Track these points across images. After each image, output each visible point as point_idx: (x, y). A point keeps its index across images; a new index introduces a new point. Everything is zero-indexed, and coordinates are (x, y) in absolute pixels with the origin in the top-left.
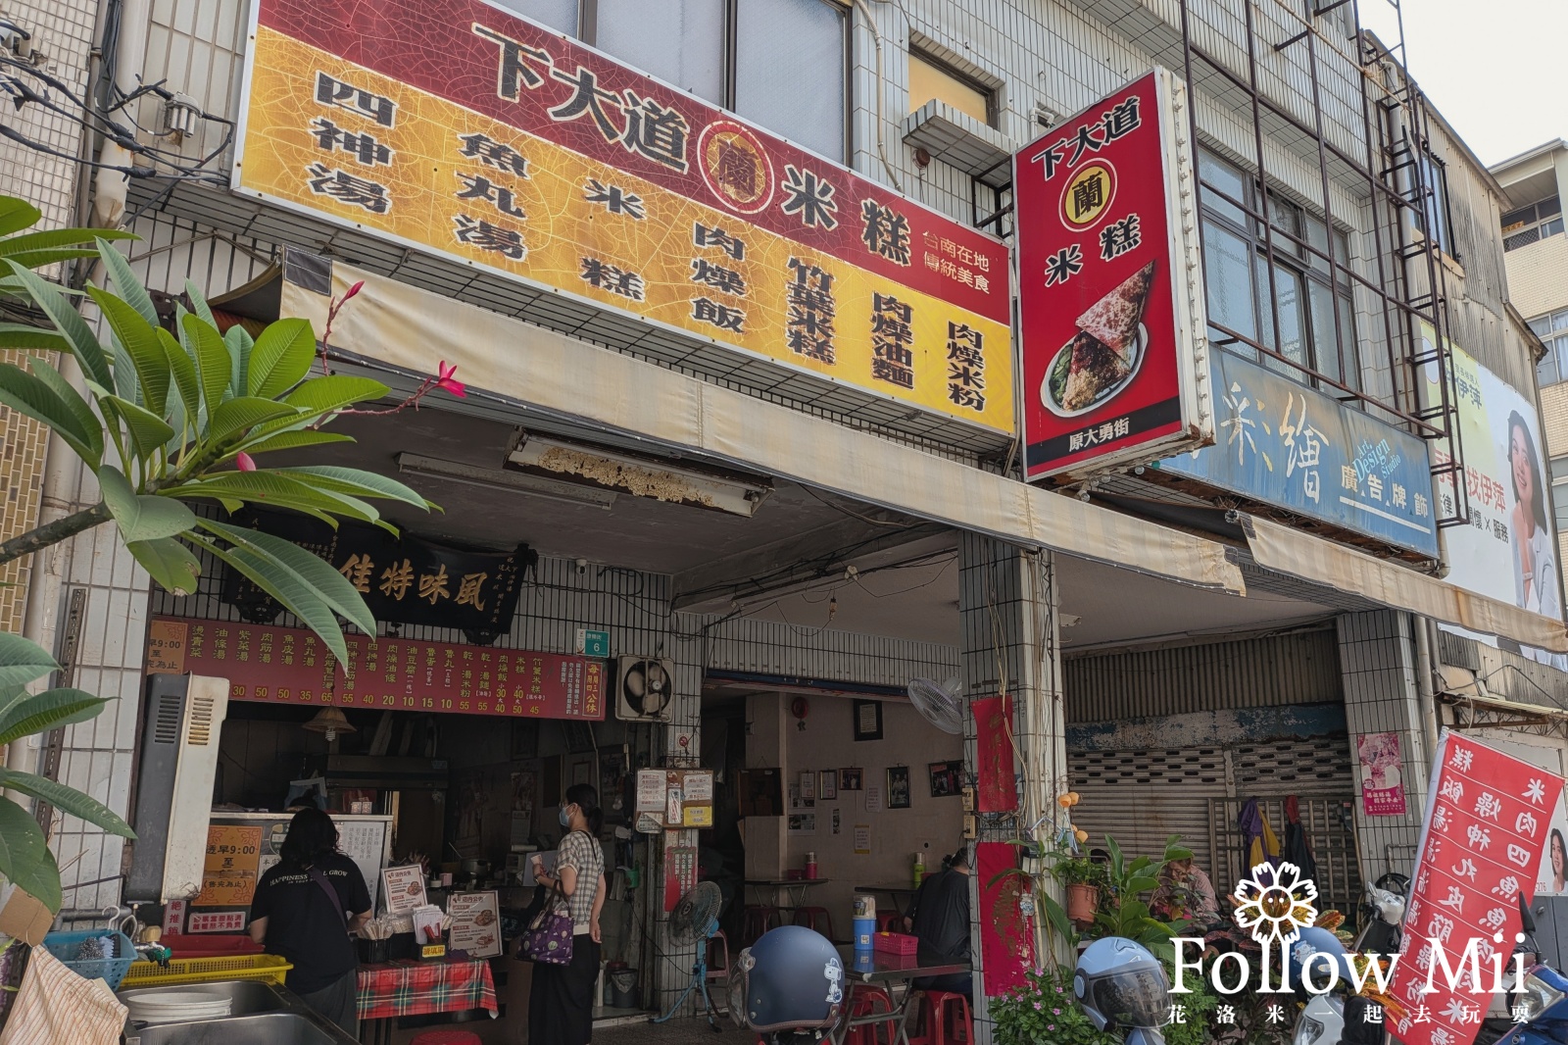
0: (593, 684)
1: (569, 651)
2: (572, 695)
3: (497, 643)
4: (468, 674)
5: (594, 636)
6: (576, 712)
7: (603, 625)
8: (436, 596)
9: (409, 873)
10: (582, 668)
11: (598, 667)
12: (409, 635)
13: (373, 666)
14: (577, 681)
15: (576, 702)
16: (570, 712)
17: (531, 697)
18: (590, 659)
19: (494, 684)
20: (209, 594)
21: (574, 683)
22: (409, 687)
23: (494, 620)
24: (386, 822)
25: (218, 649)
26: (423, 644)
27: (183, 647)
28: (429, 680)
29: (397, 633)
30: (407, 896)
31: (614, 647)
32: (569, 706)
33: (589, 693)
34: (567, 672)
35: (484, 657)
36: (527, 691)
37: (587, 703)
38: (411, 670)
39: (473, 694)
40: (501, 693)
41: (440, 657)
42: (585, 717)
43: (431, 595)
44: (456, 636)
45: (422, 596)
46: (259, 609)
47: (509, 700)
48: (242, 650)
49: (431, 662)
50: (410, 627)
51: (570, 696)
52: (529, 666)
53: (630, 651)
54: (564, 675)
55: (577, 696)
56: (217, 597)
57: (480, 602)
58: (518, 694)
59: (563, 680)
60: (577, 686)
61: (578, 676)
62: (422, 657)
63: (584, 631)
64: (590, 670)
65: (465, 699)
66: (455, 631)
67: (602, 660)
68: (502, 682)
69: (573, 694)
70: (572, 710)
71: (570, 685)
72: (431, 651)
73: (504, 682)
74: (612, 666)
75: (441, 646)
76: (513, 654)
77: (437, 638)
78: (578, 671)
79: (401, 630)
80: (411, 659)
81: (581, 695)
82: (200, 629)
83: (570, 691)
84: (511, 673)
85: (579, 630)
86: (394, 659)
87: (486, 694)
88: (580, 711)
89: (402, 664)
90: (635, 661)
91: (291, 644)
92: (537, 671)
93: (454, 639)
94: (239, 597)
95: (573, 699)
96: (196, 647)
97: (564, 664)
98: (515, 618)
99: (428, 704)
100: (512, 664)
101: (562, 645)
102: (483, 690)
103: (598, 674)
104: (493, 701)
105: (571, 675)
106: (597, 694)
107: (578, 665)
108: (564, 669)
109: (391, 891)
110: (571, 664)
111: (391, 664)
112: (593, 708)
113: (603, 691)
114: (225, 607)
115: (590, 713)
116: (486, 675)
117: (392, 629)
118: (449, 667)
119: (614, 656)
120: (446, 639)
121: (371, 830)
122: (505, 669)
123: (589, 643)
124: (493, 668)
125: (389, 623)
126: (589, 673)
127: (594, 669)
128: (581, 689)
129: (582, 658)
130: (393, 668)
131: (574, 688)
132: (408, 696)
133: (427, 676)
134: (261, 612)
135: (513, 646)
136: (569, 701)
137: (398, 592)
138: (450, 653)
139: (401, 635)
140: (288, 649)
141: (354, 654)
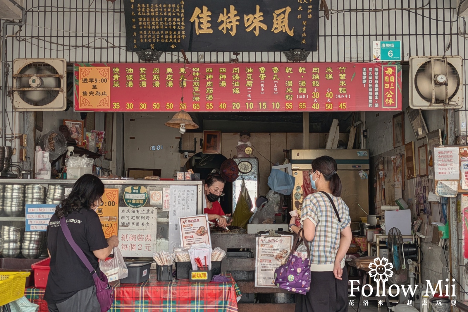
0: (390, 83)
1: (367, 59)
2: (373, 93)
3: (309, 59)
4: (290, 83)
5: (388, 45)
6: (377, 105)
7: (396, 35)
8: (257, 29)
9: (198, 220)
10: (380, 71)
11: (393, 69)
12: (246, 60)
13: (224, 84)
14: (376, 81)
15: (377, 98)
16: (371, 105)
17: (339, 96)
18: (386, 63)
19: (310, 89)
20: (120, 47)
21: (373, 84)
22: (249, 96)
23: (304, 41)
24: (197, 185)
25: (129, 81)
26: (256, 65)
27: (109, 81)
28: (262, 90)
29: (237, 59)
30: (195, 236)
31: (406, 51)
32: (371, 101)
33: (386, 90)
34: (368, 75)
35: (301, 70)
36: (336, 91)
37: (385, 97)
38: (249, 84)
39: (295, 97)
40: (316, 95)
41: (269, 73)
42: (384, 108)
43: (254, 29)
44: (279, 57)
45: (248, 30)
46: (147, 53)
47: (323, 99)
48: (142, 81)
49: (263, 77)
50: (246, 54)
51: (371, 93)
52: (336, 74)
53: (420, 53)
54: (364, 77)
55: (377, 93)
56: (125, 48)
57: (291, 30)
58: (329, 95)
59: (364, 82)
60: (377, 85)
61: (377, 77)
62: (256, 74)
63: (379, 42)
64: (387, 72)
65: (289, 102)
66: (278, 54)
67: (395, 63)
68: (316, 87)
69: (374, 91)
70: (373, 104)
71: (370, 85)
72: (262, 70)
73: (317, 87)
74: (405, 66)
75: (268, 66)
76: (323, 65)
77: (265, 60)
78: (377, 73)
79: (240, 57)
80: (249, 77)
81: (380, 92)
82: (117, 69)
83: (371, 89)
84: (322, 79)
85: (374, 42)
86: (237, 78)
87: (304, 97)
88: (380, 105)
89: (243, 81)
90: (424, 61)
91: (171, 74)
92: (343, 77)
93: (278, 60)
94: (135, 46)
95: (374, 95)
96: (116, 81)
97: (364, 69)
98: (322, 39)
99: (263, 107)
100: (322, 73)
101: (360, 55)
102: (302, 94)
103: (393, 74)
104: (310, 101)
105: (370, 78)
106: (393, 91)
107: (377, 69)
108: (364, 73)
109: (184, 232)
110: (370, 69)
111: (235, 81)
112: (391, 101)
113: (398, 87)
114: (129, 54)
115: (389, 105)
116: (303, 83)
117: (234, 57)
118: (276, 80)
119: (406, 59)
120: (271, 60)
121: (188, 191)
122: (317, 77)
123: (384, 51)
124: (308, 77)
125: (232, 53)
126: (386, 75)
127: (390, 71)
128: (380, 87)
129: (379, 64)
130: (237, 84)
131: (373, 87)
132: (249, 102)
133: (261, 87)
134: (148, 54)
135: (322, 60)
136: (371, 97)
137: (231, 29)
138: (276, 70)
139: (240, 60)
140: (170, 77)
141: (211, 77)
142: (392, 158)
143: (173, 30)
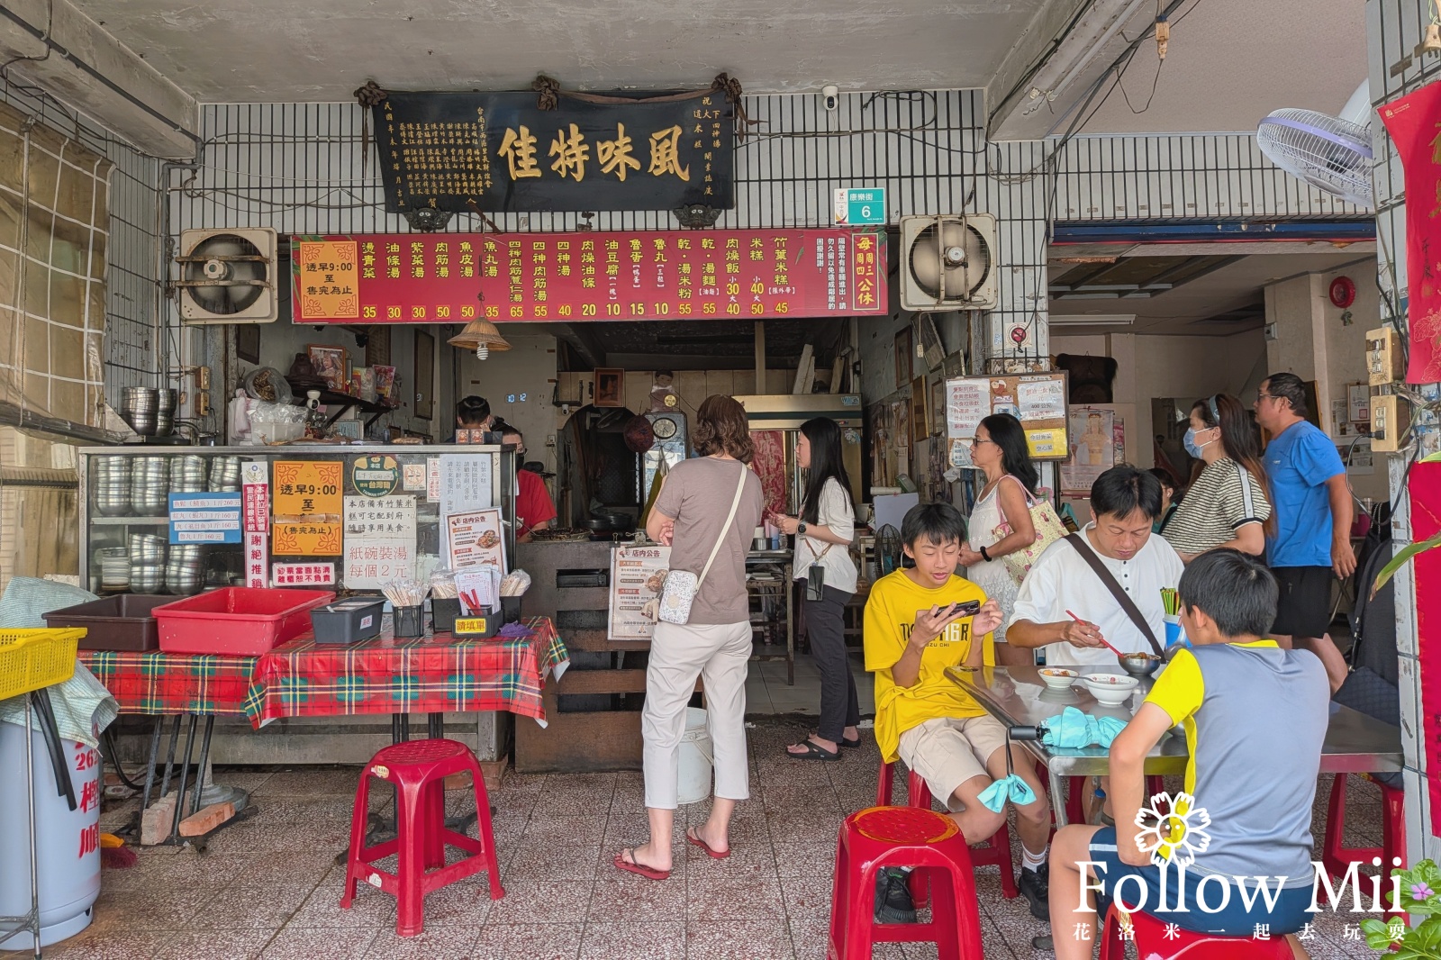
0: (866, 264)
1: (824, 222)
2: (836, 283)
3: (719, 223)
4: (686, 268)
5: (861, 197)
6: (843, 306)
7: (875, 178)
8: (622, 168)
9: (483, 518)
10: (848, 244)
11: (872, 239)
12: (605, 226)
13: (566, 270)
14: (842, 262)
15: (842, 292)
16: (833, 306)
17: (775, 290)
18: (858, 230)
19: (722, 278)
20: (374, 205)
21: (836, 267)
22: (612, 291)
23: (709, 191)
24: (491, 453)
25: (392, 266)
26: (624, 236)
27: (355, 267)
28: (636, 280)
29: (590, 225)
30: (475, 549)
31: (895, 207)
32: (832, 299)
33: (860, 278)
34: (826, 252)
35: (705, 243)
36: (769, 283)
37: (858, 291)
38: (612, 270)
39: (695, 293)
40: (733, 289)
41: (648, 249)
42: (856, 311)
43: (617, 167)
44: (666, 220)
45: (606, 170)
46: (422, 214)
47: (745, 296)
48: (416, 266)
49: (636, 257)
50: (605, 215)
51: (831, 285)
52: (769, 250)
53: (920, 209)
54: (820, 256)
55: (842, 285)
56: (383, 207)
57: (683, 170)
58: (757, 288)
59: (821, 263)
60: (842, 270)
61: (842, 255)
62: (625, 251)
63: (845, 191)
64: (860, 246)
65: (685, 301)
66: (663, 214)
67: (875, 228)
68: (732, 274)
69: (837, 281)
70: (837, 303)
71: (831, 270)
72: (636, 244)
73: (735, 275)
74: (893, 233)
75: (647, 236)
76: (745, 235)
77: (640, 226)
78: (842, 248)
79: (593, 221)
80: (612, 257)
81: (848, 281)
82: (370, 246)
83: (832, 277)
84: (744, 261)
85: (837, 192)
86: (591, 259)
87: (712, 292)
88: (849, 304)
89: (601, 265)
90: (926, 223)
91: (469, 253)
92: (781, 255)
93: (663, 225)
94: (401, 203)
95: (837, 288)
96: (369, 266)
97: (820, 241)
98: (742, 187)
99: (638, 312)
100: (745, 249)
101: (812, 214)
102: (708, 287)
103: (872, 249)
104: (722, 299)
105: (831, 256)
106: (872, 279)
107: (842, 241)
108: (820, 249)
109: (454, 542)
110: (831, 241)
111: (587, 264)
112: (868, 298)
113: (881, 273)
114: (392, 217)
115: (864, 305)
116: (710, 267)
117: (583, 221)
118: (660, 262)
119: (894, 221)
120: (651, 226)
121: (475, 464)
122: (735, 256)
123: (854, 207)
124: (719, 256)
125: (580, 214)
126: (858, 250)
127: (865, 244)
128: (848, 272)
129: (845, 231)
130: (590, 270)
131: (837, 273)
132: (613, 303)
133: (633, 276)
134: (425, 217)
135: (743, 224)
136: (831, 292)
137: (575, 169)
138: (660, 243)
139: (595, 227)
140: (467, 259)
141: (542, 258)
142: (894, 405)
143: (468, 172)
